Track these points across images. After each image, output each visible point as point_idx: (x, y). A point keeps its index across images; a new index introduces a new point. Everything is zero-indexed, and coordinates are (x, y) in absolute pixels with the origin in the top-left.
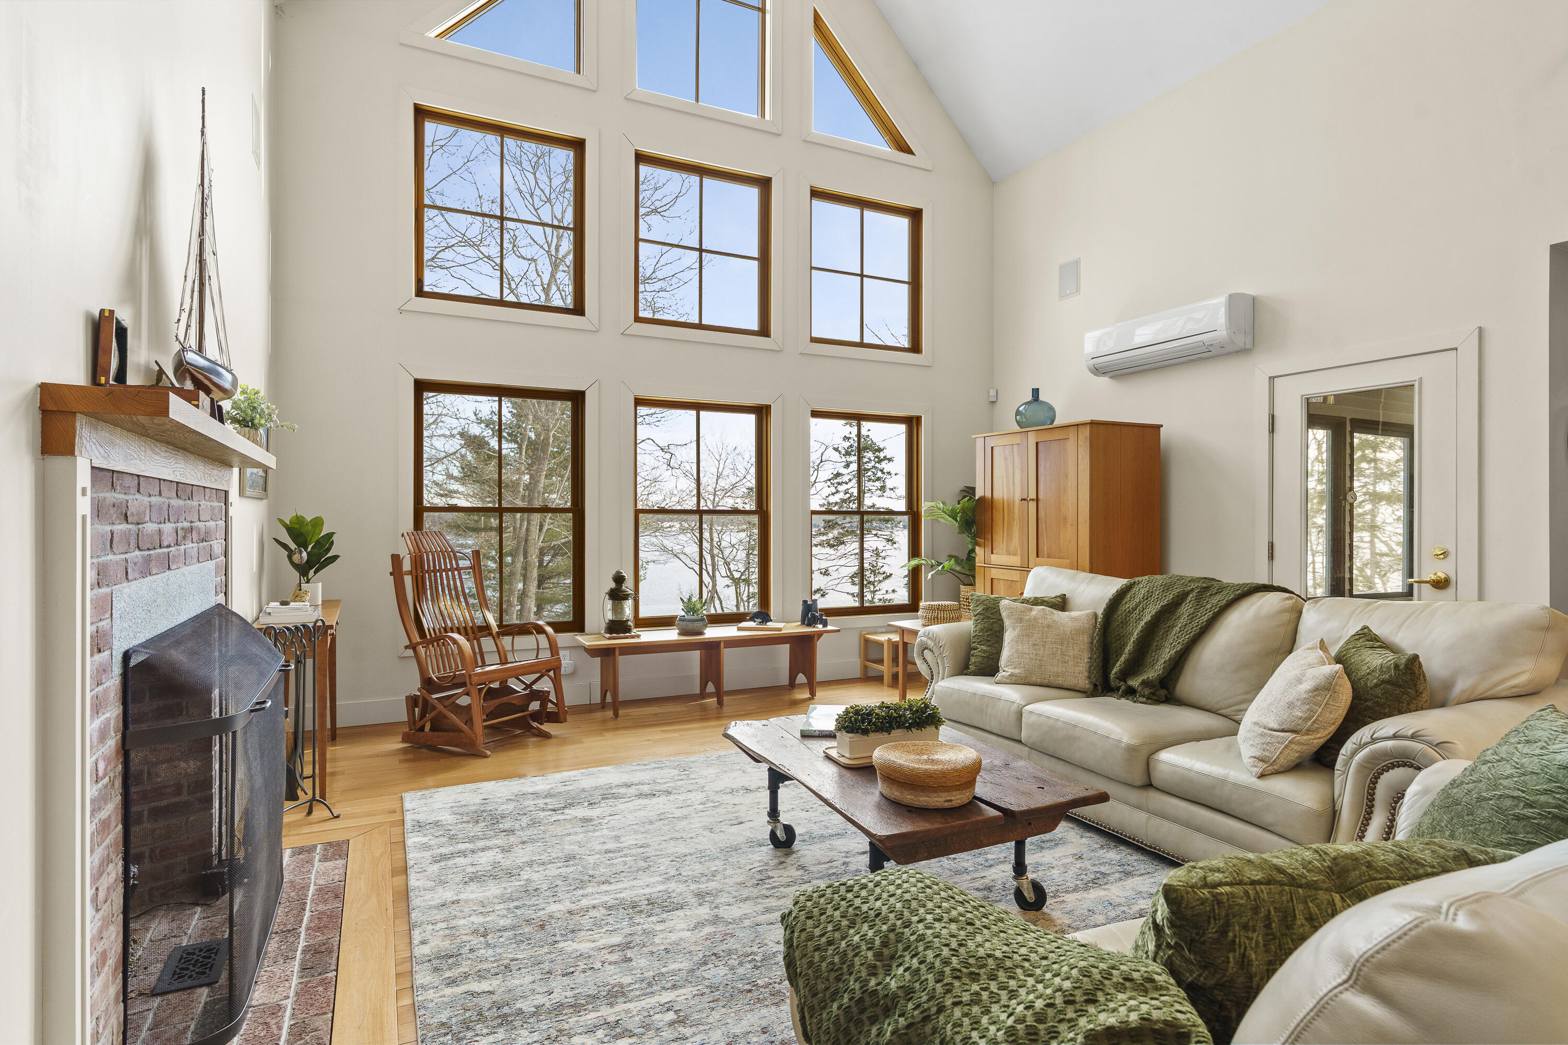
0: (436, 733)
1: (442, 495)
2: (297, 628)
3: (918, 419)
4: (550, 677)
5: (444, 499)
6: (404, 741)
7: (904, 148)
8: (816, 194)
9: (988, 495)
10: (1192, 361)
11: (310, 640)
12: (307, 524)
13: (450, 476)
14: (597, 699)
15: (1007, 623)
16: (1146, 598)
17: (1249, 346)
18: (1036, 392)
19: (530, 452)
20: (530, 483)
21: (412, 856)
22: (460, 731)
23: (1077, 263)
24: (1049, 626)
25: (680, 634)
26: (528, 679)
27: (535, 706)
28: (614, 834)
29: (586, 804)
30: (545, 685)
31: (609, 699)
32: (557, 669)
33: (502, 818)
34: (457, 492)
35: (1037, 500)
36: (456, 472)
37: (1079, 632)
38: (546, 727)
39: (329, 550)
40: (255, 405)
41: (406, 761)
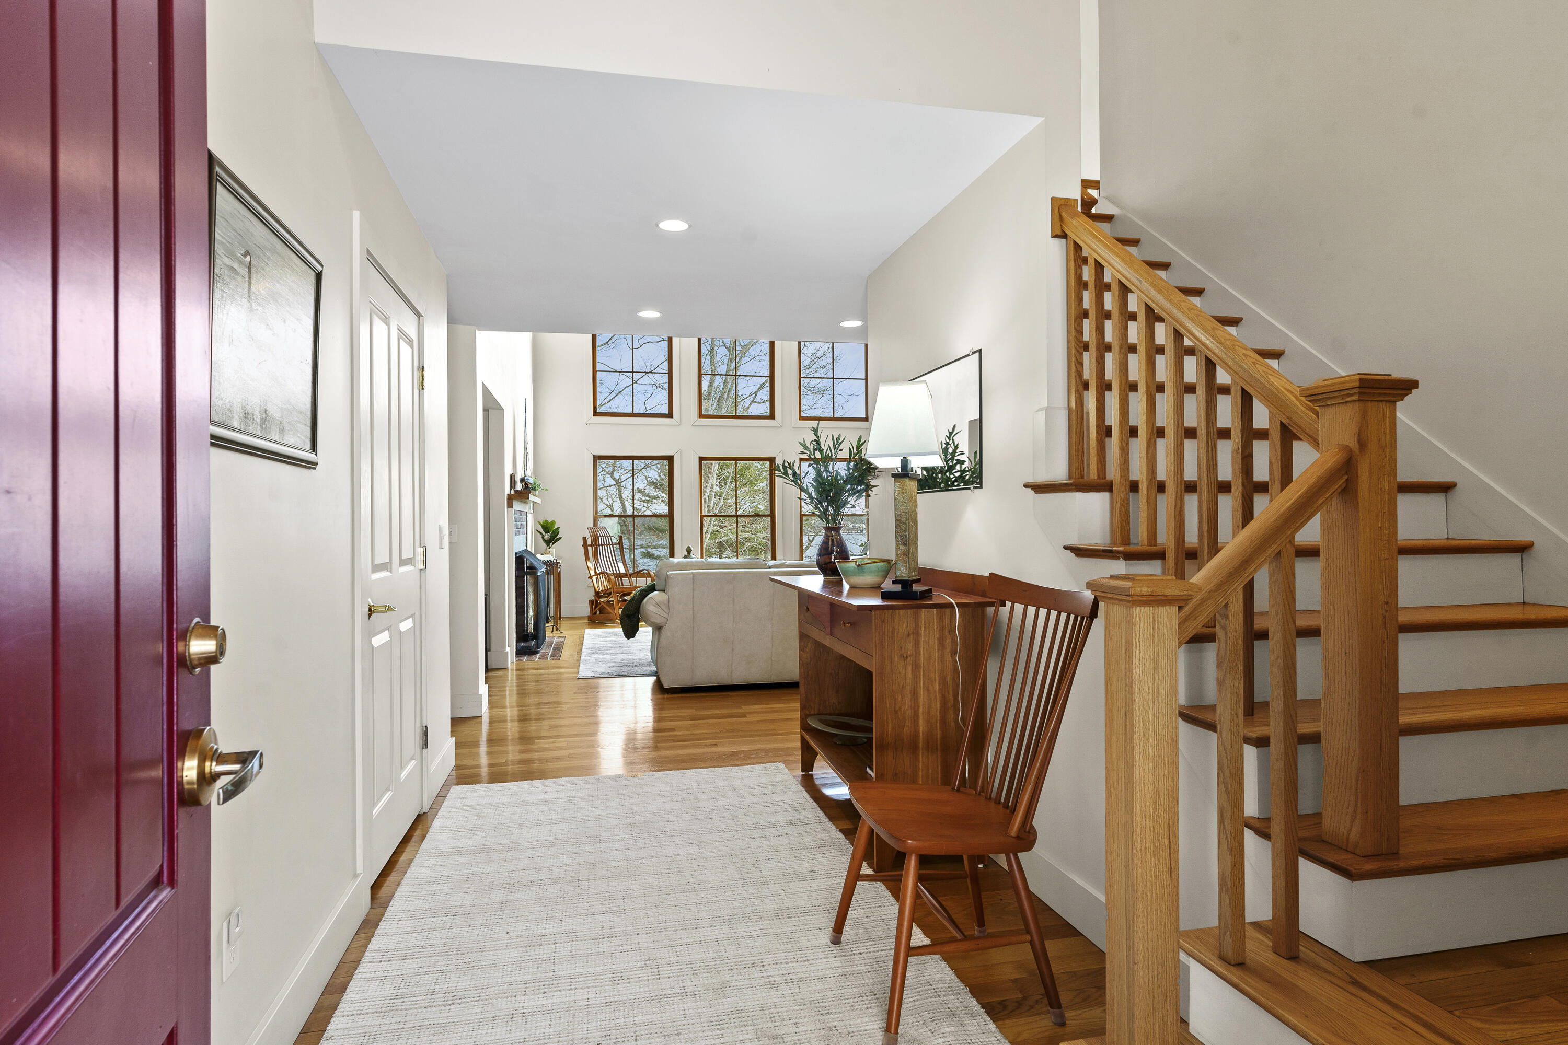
0: (602, 615)
2: (549, 561)
6: (589, 620)
11: (553, 566)
12: (549, 524)
21: (585, 640)
22: (609, 614)
39: (558, 535)
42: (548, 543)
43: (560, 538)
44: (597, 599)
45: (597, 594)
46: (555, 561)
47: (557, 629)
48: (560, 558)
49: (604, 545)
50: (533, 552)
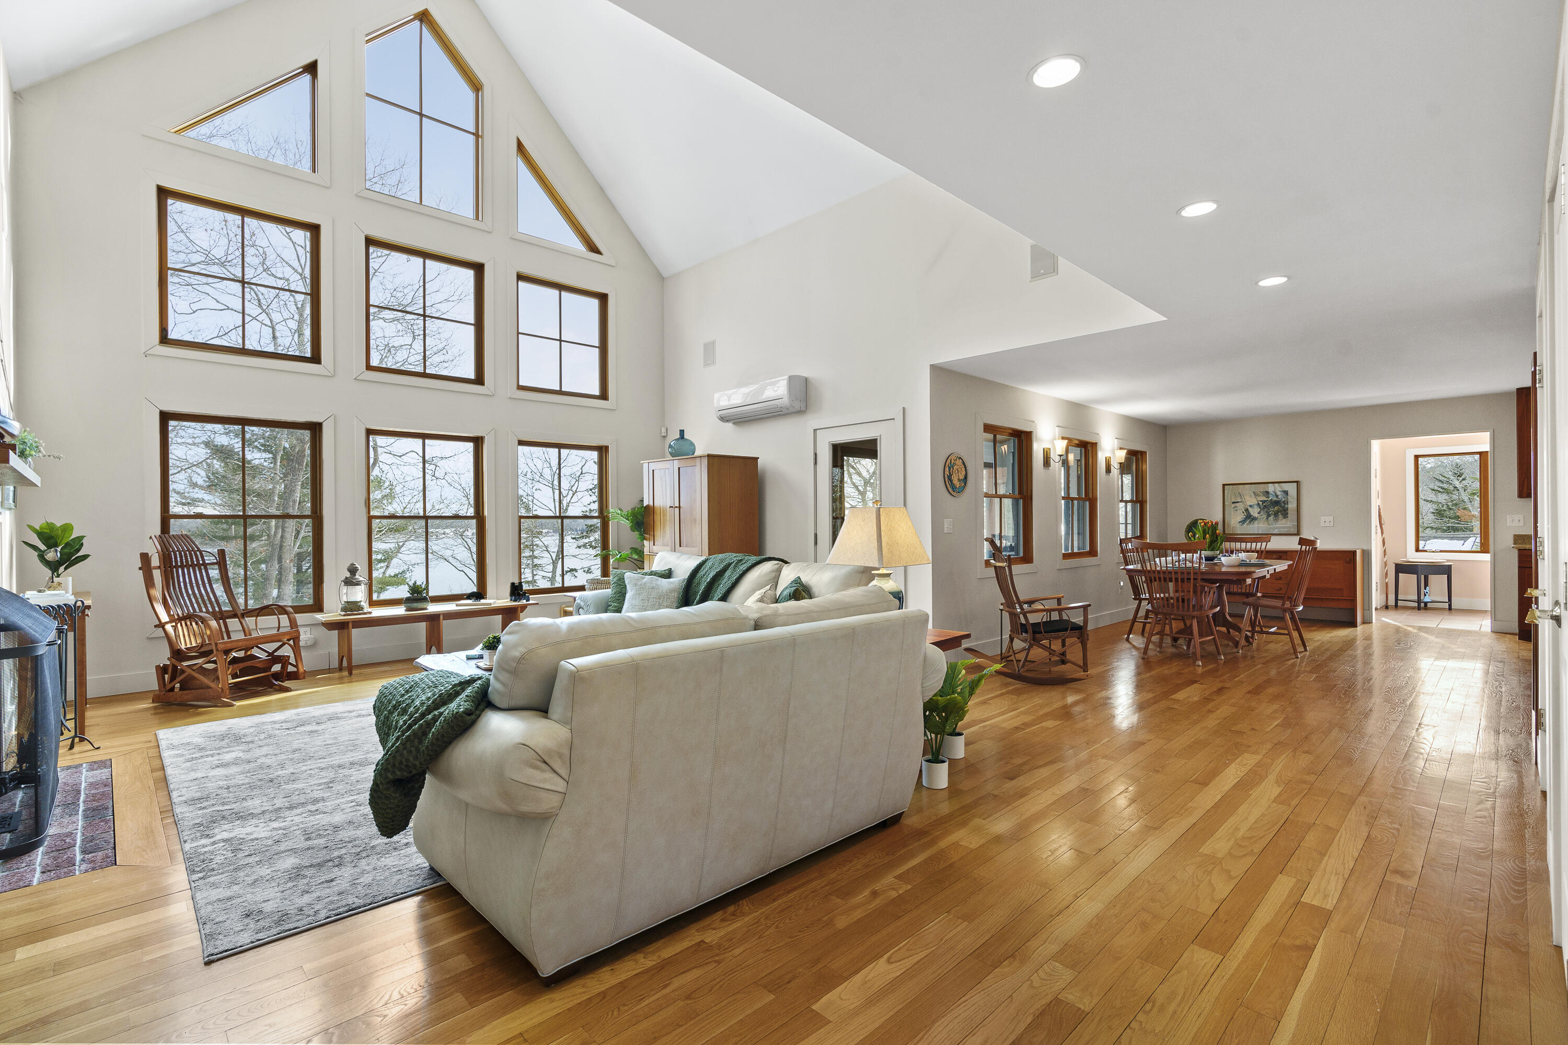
0: (186, 692)
1: (184, 504)
2: (58, 606)
3: (607, 448)
4: (290, 645)
5: (186, 508)
6: (153, 702)
7: (594, 249)
8: (521, 277)
9: (651, 504)
10: (775, 416)
11: (71, 615)
12: (57, 530)
13: (194, 485)
14: (335, 664)
15: (628, 587)
16: (710, 568)
17: (803, 409)
18: (682, 432)
19: (285, 462)
20: (285, 493)
21: (167, 762)
22: (209, 687)
23: (713, 343)
24: (653, 588)
25: (406, 610)
26: (270, 647)
27: (277, 668)
28: (333, 736)
29: (314, 724)
30: (286, 651)
31: (345, 663)
32: (296, 639)
33: (244, 736)
34: (202, 500)
35: (680, 507)
36: (200, 482)
37: (672, 591)
38: (287, 684)
39: (78, 550)
40: (26, 441)
41: (155, 714)
42: (54, 567)
43: (85, 557)
44: (176, 663)
45: (178, 654)
46: (79, 604)
47: (82, 740)
48: (87, 594)
49: (188, 566)
50: (14, 591)
